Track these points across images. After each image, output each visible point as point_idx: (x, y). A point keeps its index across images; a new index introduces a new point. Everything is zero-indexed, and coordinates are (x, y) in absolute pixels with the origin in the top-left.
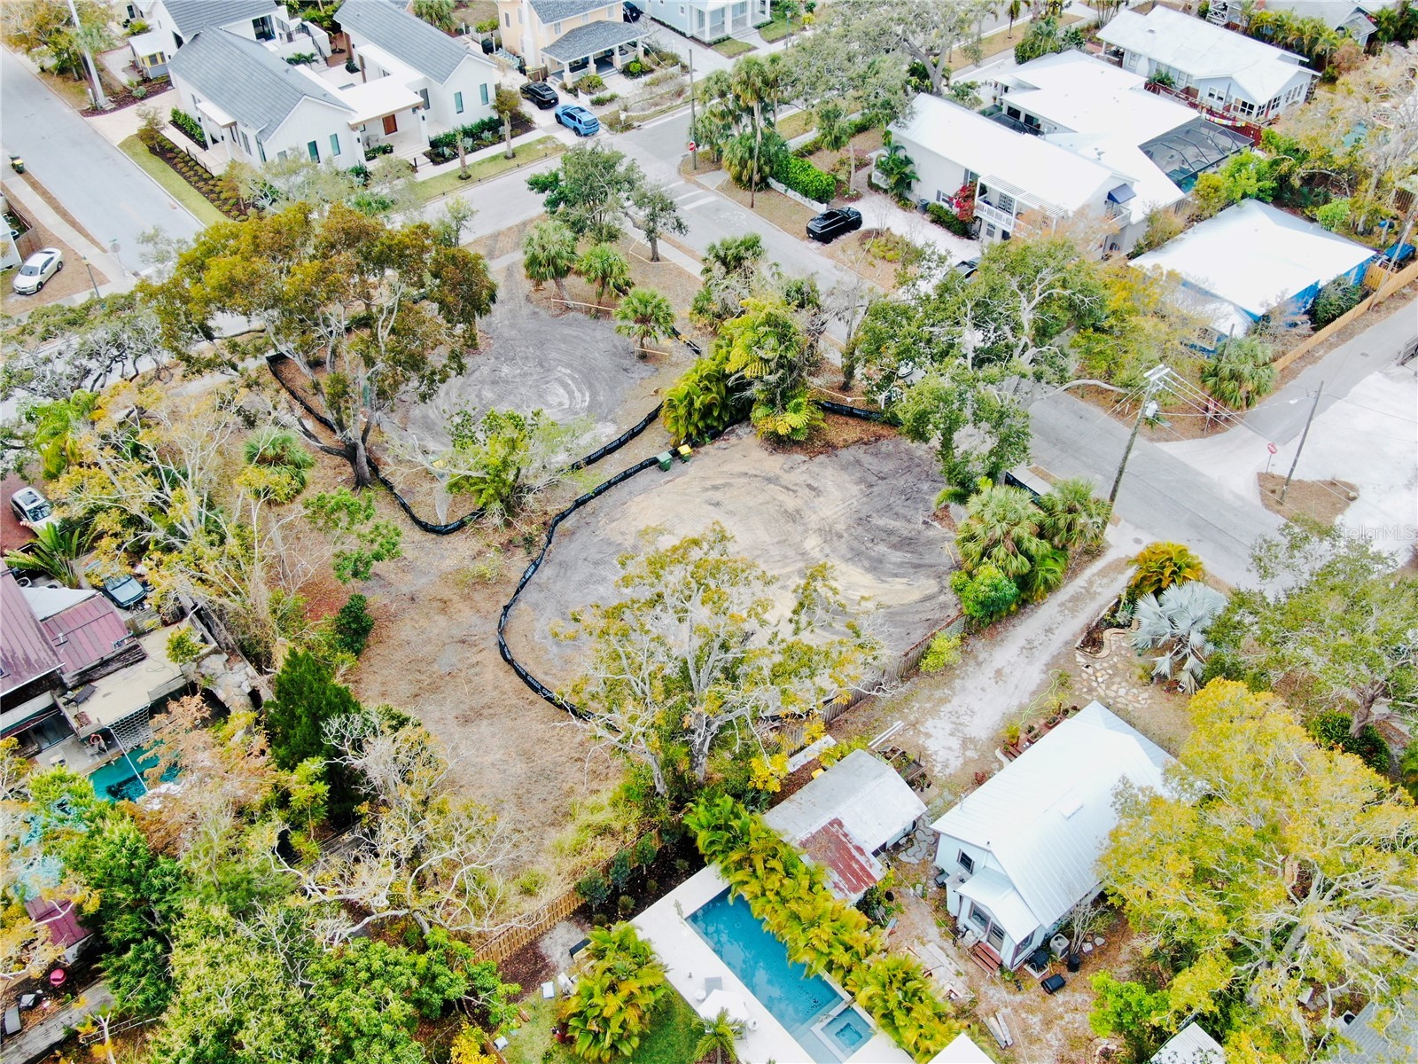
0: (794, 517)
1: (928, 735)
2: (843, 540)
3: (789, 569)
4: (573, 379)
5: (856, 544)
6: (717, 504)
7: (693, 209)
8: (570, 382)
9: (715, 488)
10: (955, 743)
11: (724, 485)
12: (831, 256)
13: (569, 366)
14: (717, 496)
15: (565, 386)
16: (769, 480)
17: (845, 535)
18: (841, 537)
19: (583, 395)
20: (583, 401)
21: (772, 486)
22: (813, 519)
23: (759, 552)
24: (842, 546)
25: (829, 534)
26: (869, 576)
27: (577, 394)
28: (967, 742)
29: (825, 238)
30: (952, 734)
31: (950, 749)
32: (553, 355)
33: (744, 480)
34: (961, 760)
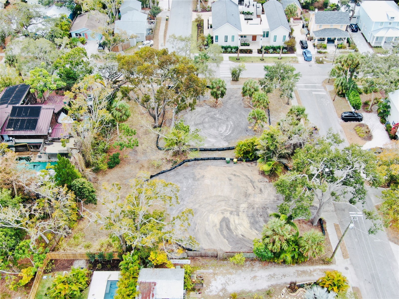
0: (247, 195)
1: (215, 280)
2: (253, 210)
3: (229, 209)
4: (231, 126)
5: (255, 213)
6: (230, 180)
7: (315, 94)
8: (229, 127)
9: (235, 175)
10: (220, 287)
11: (238, 176)
12: (342, 126)
13: (234, 122)
14: (233, 178)
15: (227, 127)
16: (251, 181)
17: (255, 209)
18: (253, 209)
19: (229, 132)
20: (227, 133)
21: (250, 183)
22: (251, 199)
23: (227, 199)
24: (251, 211)
25: (251, 206)
26: (249, 225)
27: (228, 131)
28: (224, 289)
29: (346, 119)
30: (222, 284)
31: (217, 288)
32: (233, 117)
33: (245, 177)
34: (216, 293)
